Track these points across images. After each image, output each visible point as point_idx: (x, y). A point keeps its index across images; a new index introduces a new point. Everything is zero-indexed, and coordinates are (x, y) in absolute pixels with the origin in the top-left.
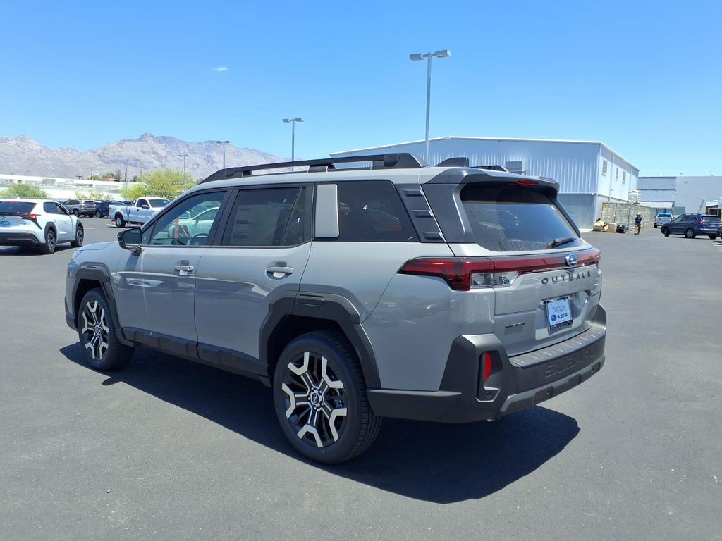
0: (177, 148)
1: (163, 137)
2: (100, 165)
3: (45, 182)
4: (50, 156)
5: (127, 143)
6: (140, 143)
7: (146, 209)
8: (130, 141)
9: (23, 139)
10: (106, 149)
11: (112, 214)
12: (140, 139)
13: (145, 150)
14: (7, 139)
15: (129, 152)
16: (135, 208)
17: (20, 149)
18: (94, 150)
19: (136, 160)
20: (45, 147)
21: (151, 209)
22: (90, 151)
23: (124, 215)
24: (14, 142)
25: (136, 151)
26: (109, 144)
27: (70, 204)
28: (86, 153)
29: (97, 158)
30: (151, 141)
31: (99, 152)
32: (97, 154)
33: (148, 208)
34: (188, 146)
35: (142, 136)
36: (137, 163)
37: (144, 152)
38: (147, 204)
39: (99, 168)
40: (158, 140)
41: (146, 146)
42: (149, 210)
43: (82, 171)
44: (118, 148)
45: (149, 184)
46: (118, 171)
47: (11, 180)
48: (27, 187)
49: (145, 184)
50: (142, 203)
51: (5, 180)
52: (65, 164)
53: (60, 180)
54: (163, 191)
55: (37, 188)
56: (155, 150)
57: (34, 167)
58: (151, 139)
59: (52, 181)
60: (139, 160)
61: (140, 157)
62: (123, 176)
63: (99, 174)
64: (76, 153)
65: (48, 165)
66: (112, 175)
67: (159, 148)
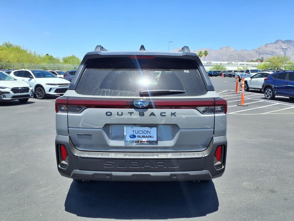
1: (286, 40)
2: (256, 55)
3: (228, 64)
4: (237, 53)
6: (275, 44)
8: (271, 44)
9: (228, 47)
10: (260, 48)
11: (236, 76)
12: (275, 42)
14: (222, 48)
15: (269, 49)
16: (244, 73)
17: (227, 51)
18: (254, 49)
19: (272, 52)
20: (235, 50)
21: (251, 74)
22: (253, 50)
23: (240, 76)
24: (225, 49)
25: (273, 48)
26: (261, 46)
27: (229, 72)
28: (251, 51)
29: (255, 53)
30: (280, 43)
31: (257, 50)
32: (255, 51)
33: (249, 73)
35: (277, 41)
36: (273, 53)
37: (276, 48)
39: (256, 57)
40: (284, 42)
41: (278, 45)
42: (250, 74)
43: (249, 58)
44: (265, 47)
45: (269, 63)
46: (263, 58)
47: (217, 63)
48: (219, 66)
49: (267, 63)
50: (247, 71)
51: (215, 64)
52: (243, 56)
53: (233, 63)
54: (275, 66)
55: (223, 66)
56: (282, 47)
57: (231, 59)
58: (281, 42)
59: (231, 64)
60: (274, 52)
61: (275, 50)
62: (264, 60)
63: (255, 59)
64: (247, 51)
65: (236, 57)
66: (260, 59)
67: (284, 46)
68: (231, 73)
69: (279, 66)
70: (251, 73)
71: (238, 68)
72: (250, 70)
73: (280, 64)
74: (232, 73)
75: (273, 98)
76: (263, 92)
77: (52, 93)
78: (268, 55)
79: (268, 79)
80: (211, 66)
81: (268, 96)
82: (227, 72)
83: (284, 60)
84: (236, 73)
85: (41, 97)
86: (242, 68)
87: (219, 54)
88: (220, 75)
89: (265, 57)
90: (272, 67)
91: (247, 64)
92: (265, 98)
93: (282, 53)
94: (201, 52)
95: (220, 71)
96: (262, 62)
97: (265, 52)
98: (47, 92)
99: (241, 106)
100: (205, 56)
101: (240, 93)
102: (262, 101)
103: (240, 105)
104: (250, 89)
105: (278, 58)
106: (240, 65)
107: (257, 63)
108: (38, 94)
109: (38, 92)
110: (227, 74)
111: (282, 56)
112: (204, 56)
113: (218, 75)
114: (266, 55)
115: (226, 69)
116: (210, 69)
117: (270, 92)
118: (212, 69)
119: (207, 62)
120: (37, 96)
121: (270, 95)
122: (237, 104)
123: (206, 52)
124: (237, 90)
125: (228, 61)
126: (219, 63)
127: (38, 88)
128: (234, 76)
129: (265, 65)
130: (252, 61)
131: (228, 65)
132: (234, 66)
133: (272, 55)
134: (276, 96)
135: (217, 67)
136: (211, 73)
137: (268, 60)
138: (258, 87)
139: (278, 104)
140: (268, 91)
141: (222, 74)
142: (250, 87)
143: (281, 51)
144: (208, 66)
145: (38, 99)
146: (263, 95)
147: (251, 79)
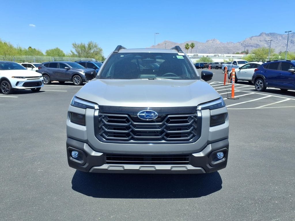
0: (276, 38)
1: (270, 33)
2: (242, 48)
4: (223, 46)
5: (254, 38)
6: (259, 37)
7: (236, 65)
8: (255, 36)
9: (214, 40)
10: (245, 41)
11: (223, 68)
12: (260, 35)
13: (262, 40)
14: (209, 41)
15: (254, 42)
16: (231, 65)
17: (213, 44)
19: (257, 45)
20: (221, 43)
22: (238, 42)
25: (257, 41)
26: (246, 39)
27: (215, 64)
28: (237, 43)
29: (241, 45)
30: (264, 36)
31: (242, 42)
32: (241, 43)
34: (282, 36)
35: (261, 34)
37: (261, 41)
38: (236, 63)
39: (241, 49)
40: (268, 35)
41: (262, 38)
42: (237, 66)
43: (234, 51)
44: (250, 40)
45: (254, 55)
46: (248, 50)
47: (203, 56)
48: (206, 58)
49: (253, 55)
50: (235, 63)
51: (201, 56)
52: (229, 48)
53: (220, 55)
54: (260, 57)
55: (209, 58)
56: (266, 40)
57: (217, 51)
58: (265, 34)
59: (217, 56)
60: (258, 45)
61: (259, 43)
62: (249, 52)
63: (240, 52)
64: (233, 44)
65: (222, 49)
66: (245, 52)
67: (268, 38)
68: (217, 65)
69: (264, 58)
70: (238, 64)
71: (224, 60)
72: (238, 61)
73: (265, 56)
74: (219, 65)
75: (264, 90)
76: (253, 84)
77: (20, 87)
78: (253, 48)
79: (258, 70)
80: (198, 58)
81: (259, 88)
82: (213, 64)
83: (269, 52)
84: (223, 64)
85: (7, 92)
86: (228, 60)
87: (206, 46)
88: (206, 67)
89: (250, 49)
90: (257, 59)
91: (233, 56)
92: (256, 90)
93: (266, 45)
94: (187, 44)
95: (206, 64)
96: (247, 54)
97: (250, 45)
98: (14, 86)
99: (232, 99)
100: (192, 48)
101: (228, 85)
102: (253, 93)
103: (230, 98)
104: (238, 81)
105: (263, 50)
106: (226, 57)
107: (242, 55)
108: (4, 89)
109: (3, 86)
110: (213, 66)
111: (267, 48)
112: (190, 48)
113: (205, 67)
114: (251, 47)
115: (213, 61)
116: (197, 61)
117: (261, 83)
118: (199, 61)
119: (194, 55)
120: (3, 91)
121: (261, 86)
122: (227, 97)
123: (192, 44)
124: (225, 81)
125: (214, 54)
126: (205, 55)
127: (3, 82)
128: (221, 68)
129: (250, 57)
130: (238, 53)
131: (214, 57)
132: (220, 58)
133: (256, 47)
134: (267, 88)
135: (204, 59)
136: (197, 65)
137: (253, 52)
138: (247, 78)
139: (270, 96)
140: (259, 82)
141: (208, 66)
142: (238, 78)
143: (265, 44)
144: (195, 58)
145: (4, 94)
146: (253, 87)
147: (239, 70)
